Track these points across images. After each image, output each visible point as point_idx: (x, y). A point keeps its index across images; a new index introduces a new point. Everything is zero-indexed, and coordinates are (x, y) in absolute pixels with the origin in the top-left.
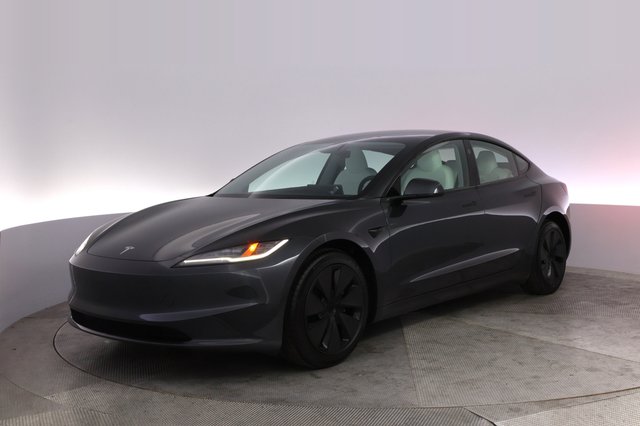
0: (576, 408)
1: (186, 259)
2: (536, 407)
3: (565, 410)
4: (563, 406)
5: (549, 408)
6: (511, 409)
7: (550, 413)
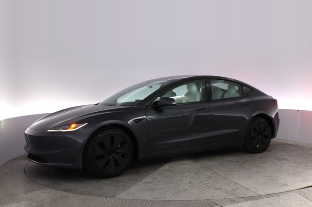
0: (260, 200)
1: (49, 129)
2: (242, 200)
3: (255, 201)
4: (255, 199)
5: (248, 200)
6: (231, 201)
7: (248, 202)
